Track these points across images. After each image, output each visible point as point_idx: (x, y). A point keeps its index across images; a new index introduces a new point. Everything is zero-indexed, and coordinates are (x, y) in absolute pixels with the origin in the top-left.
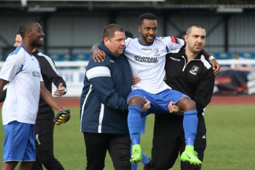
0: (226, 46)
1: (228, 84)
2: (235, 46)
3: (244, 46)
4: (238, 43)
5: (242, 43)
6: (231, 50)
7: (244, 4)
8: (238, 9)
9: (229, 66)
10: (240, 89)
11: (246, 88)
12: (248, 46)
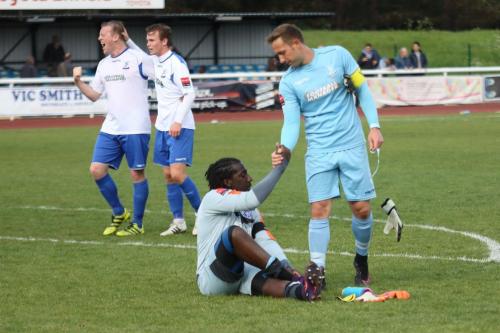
0: (216, 59)
1: (236, 98)
2: (225, 58)
3: (233, 58)
4: (227, 55)
5: (231, 55)
6: (221, 62)
7: (244, 11)
8: (237, 18)
9: (236, 79)
10: (248, 105)
11: (255, 104)
12: (238, 58)
